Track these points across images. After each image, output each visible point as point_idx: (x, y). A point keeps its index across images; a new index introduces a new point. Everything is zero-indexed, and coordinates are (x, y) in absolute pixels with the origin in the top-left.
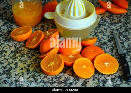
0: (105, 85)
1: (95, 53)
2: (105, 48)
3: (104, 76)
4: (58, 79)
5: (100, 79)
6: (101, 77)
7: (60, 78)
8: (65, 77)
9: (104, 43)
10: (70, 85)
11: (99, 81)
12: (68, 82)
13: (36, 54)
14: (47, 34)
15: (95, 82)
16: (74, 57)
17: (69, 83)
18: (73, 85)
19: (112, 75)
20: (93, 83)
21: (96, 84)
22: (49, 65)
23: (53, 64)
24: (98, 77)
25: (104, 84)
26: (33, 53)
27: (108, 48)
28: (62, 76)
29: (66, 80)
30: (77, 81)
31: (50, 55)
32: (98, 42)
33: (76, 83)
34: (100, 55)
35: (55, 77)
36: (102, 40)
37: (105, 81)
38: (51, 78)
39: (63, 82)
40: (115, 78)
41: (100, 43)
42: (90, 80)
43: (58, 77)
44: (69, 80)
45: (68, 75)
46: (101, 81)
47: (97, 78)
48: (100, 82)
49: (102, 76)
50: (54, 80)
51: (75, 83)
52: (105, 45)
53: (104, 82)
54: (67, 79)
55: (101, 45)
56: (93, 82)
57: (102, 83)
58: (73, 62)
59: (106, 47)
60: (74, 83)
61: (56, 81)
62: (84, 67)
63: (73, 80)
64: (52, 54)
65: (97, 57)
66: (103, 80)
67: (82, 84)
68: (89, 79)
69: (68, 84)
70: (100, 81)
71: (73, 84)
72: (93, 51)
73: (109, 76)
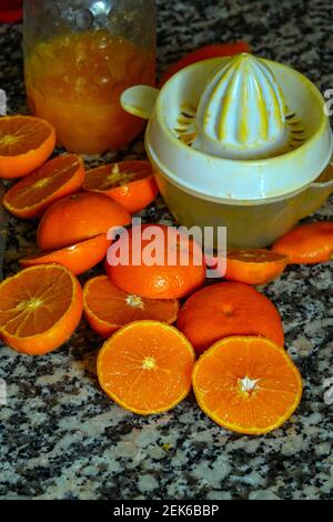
0: (193, 466)
1: (230, 320)
2: (309, 316)
3: (215, 430)
4: (33, 374)
5: (194, 435)
6: (200, 430)
7: (48, 370)
8: (67, 377)
9: (323, 291)
10: (63, 415)
11: (180, 442)
12: (65, 399)
13: (28, 244)
14: (110, 177)
15: (165, 439)
16: (142, 306)
17: (63, 406)
18: (74, 418)
19: (252, 437)
20: (154, 441)
21: (160, 449)
22: (19, 307)
23: (36, 304)
24: (190, 425)
25: (190, 463)
26: (18, 237)
27: (324, 317)
28: (58, 366)
29: (62, 389)
30: (98, 410)
31: (48, 267)
32: (300, 282)
33: (90, 415)
34: (239, 339)
35: (29, 360)
36: (322, 275)
37: (205, 451)
38: (11, 360)
39: (45, 391)
40: (251, 456)
41: (305, 288)
42: (153, 424)
43: (43, 363)
44: (75, 392)
45: (86, 371)
46: (193, 444)
47: (184, 425)
48: (184, 449)
49: (210, 427)
50: (20, 370)
51: (86, 415)
52: (318, 302)
53: (201, 452)
54: (70, 388)
55: (304, 295)
56: (156, 435)
57: (188, 455)
58: (115, 326)
59: (316, 315)
60: (80, 413)
61: (25, 378)
62: (149, 364)
63: (90, 398)
64: (53, 266)
65: (225, 342)
66: (201, 446)
67: (107, 429)
68: (149, 421)
69: (57, 409)
70: (186, 444)
71: (75, 414)
72: (227, 308)
73: (235, 436)
